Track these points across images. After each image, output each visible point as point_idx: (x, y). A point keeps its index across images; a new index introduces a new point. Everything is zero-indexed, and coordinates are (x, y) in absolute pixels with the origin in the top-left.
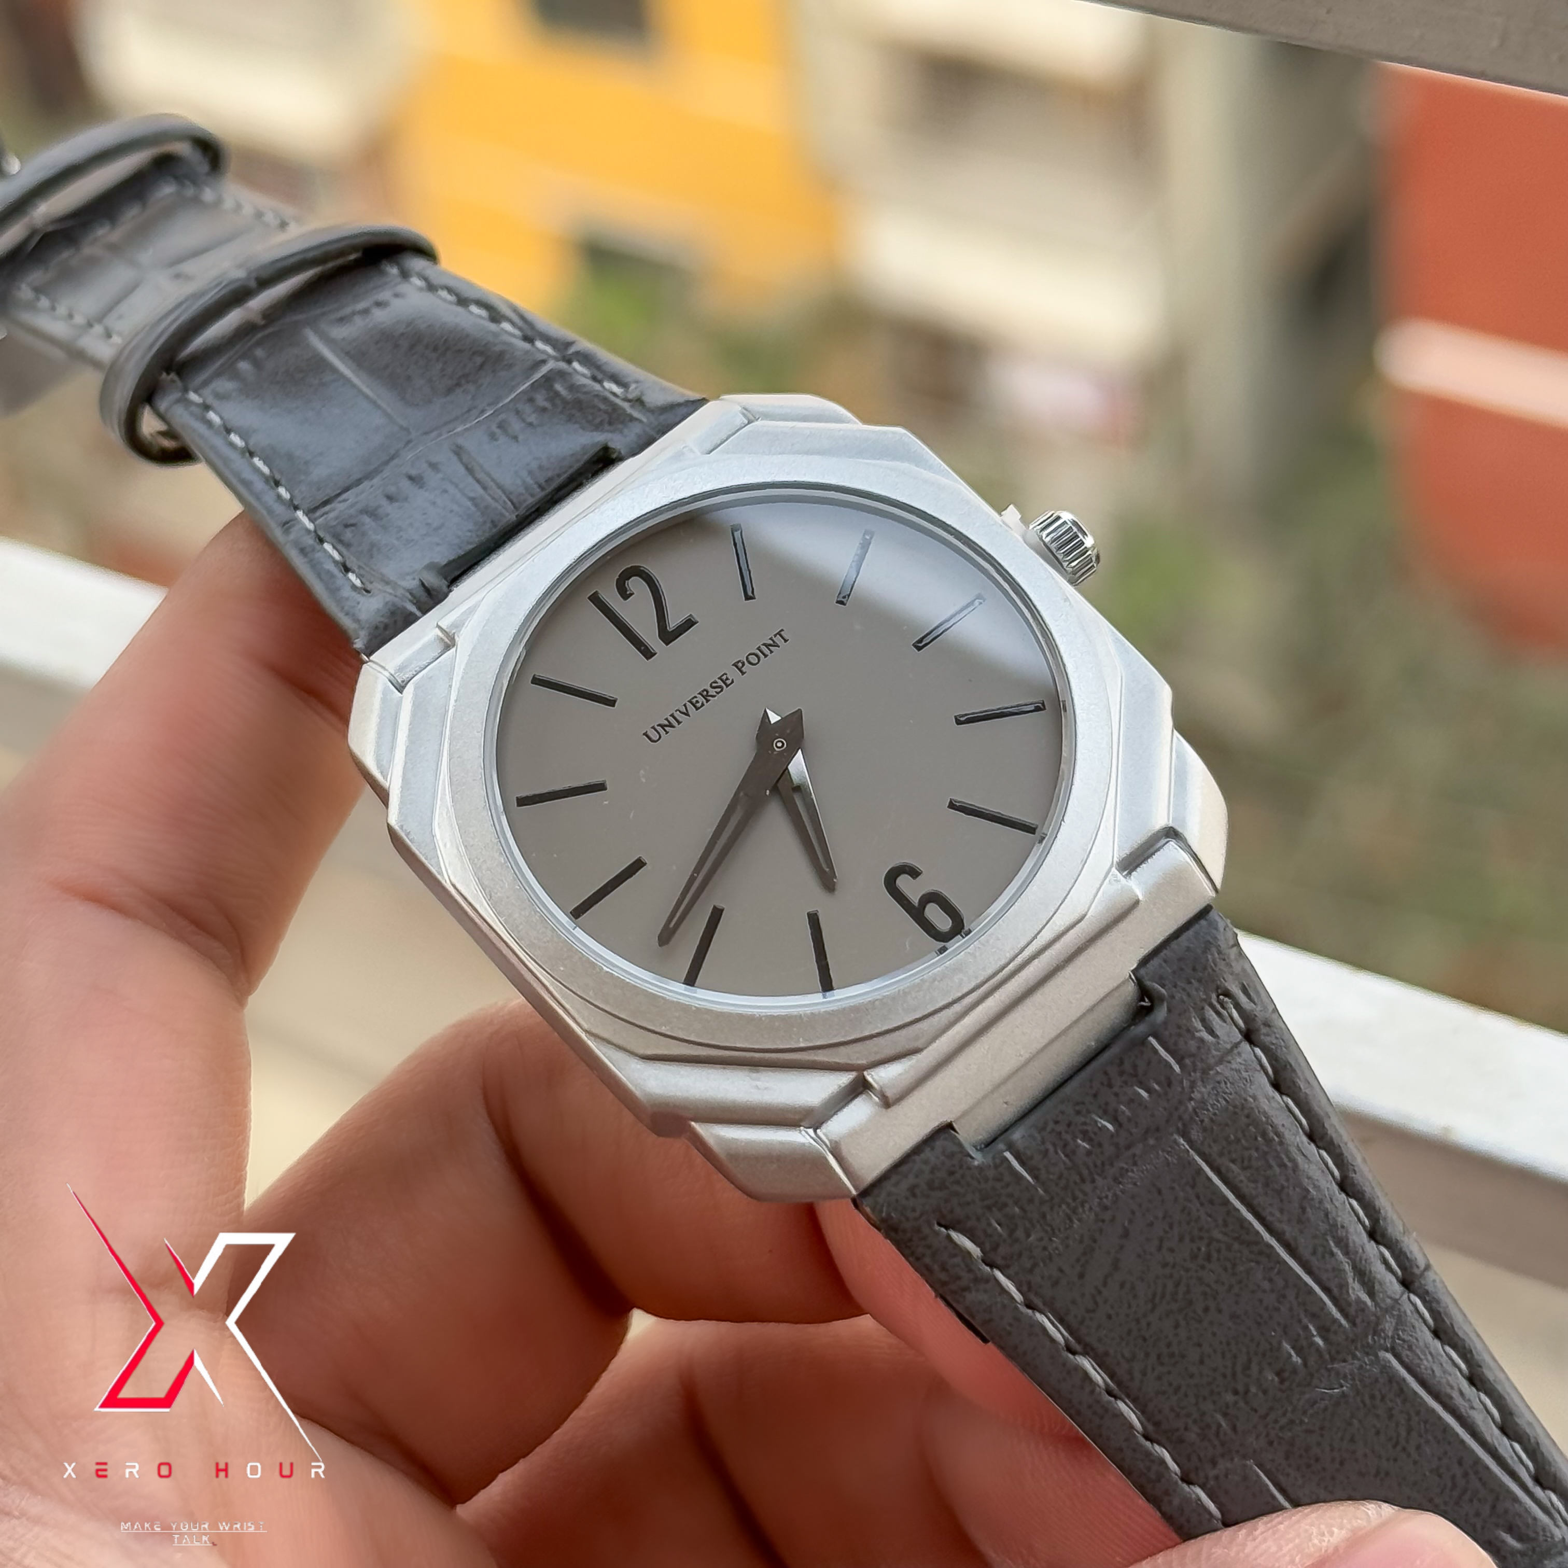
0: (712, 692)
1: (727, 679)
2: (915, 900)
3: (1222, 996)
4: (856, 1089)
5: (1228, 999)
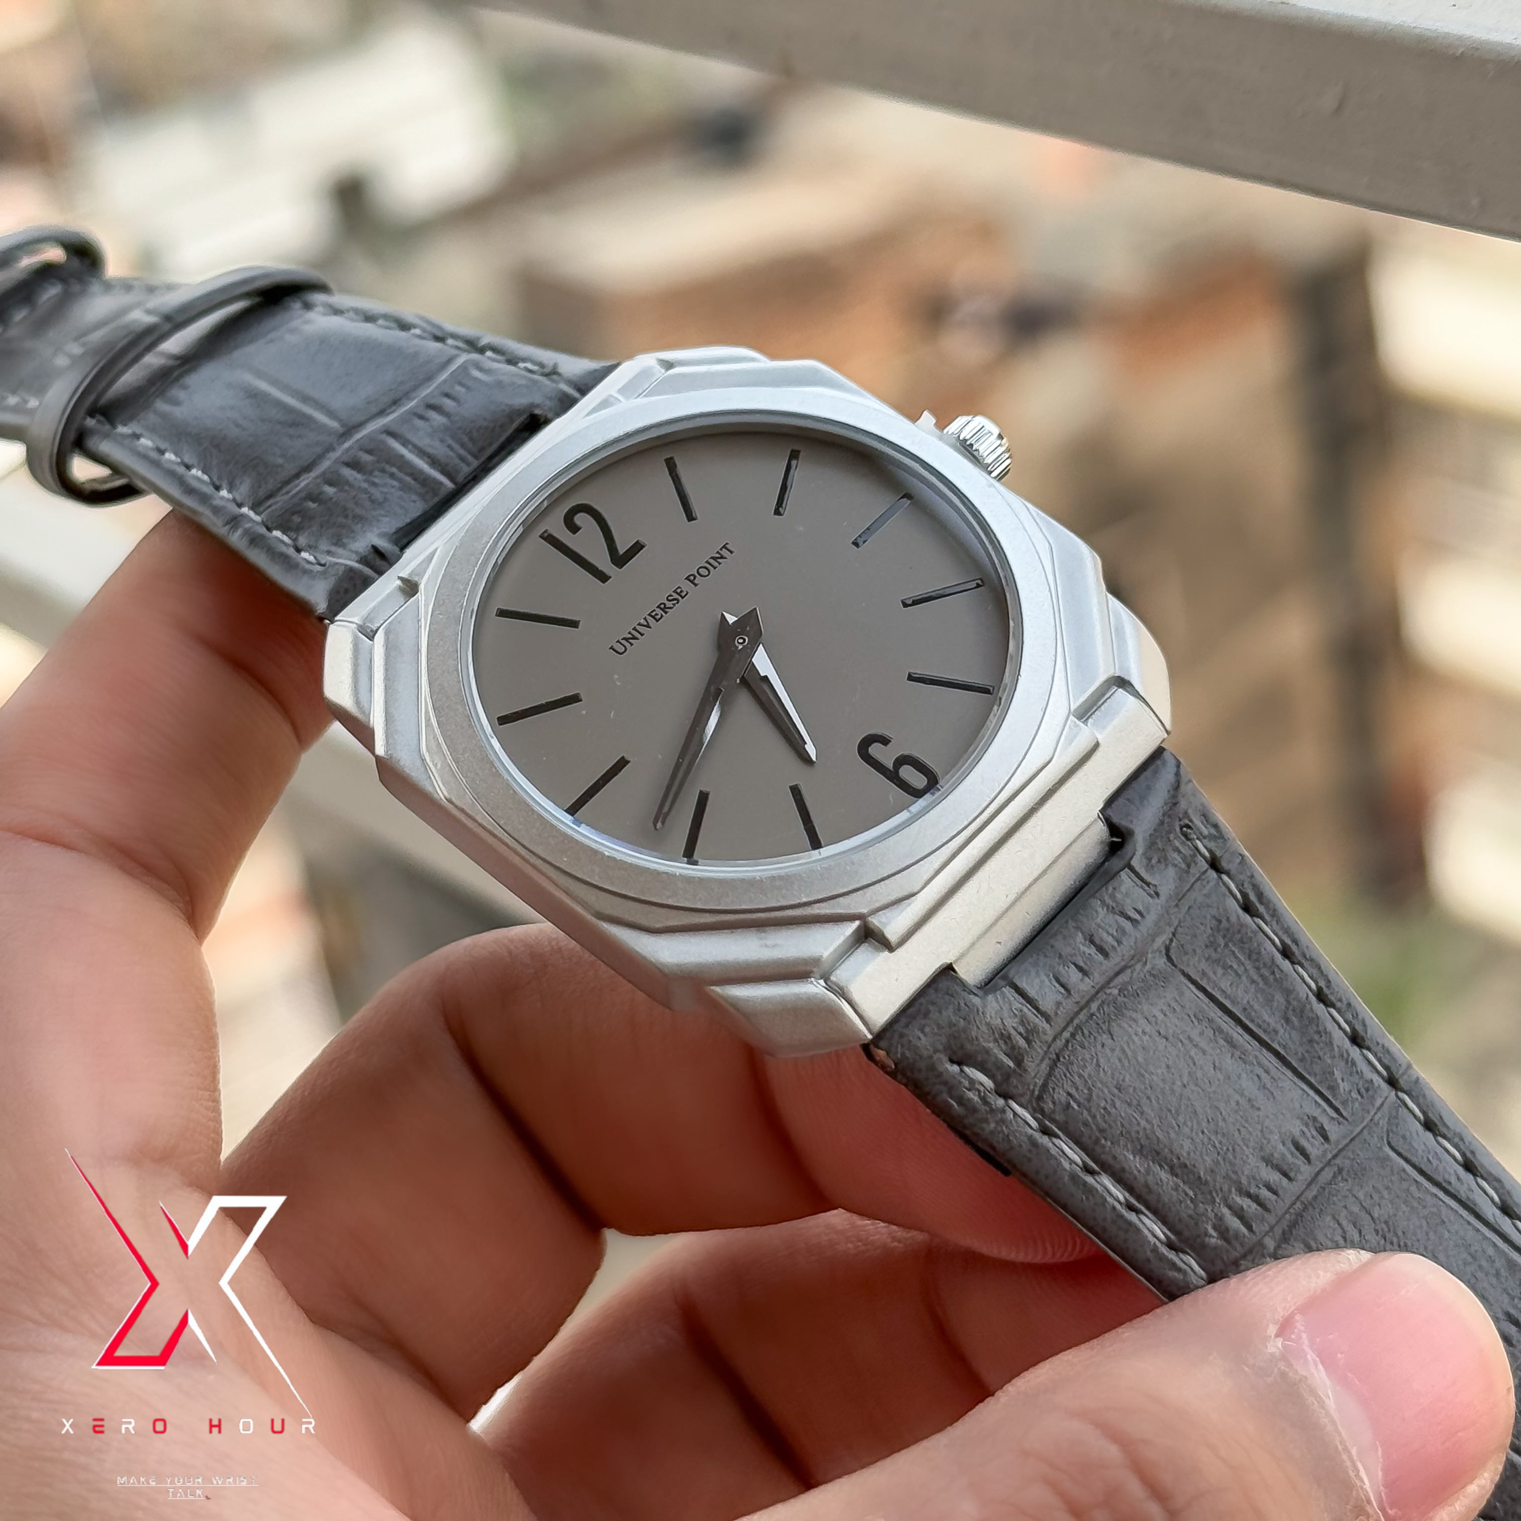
0: (669, 604)
1: (682, 591)
2: (889, 764)
3: (1185, 829)
4: (858, 940)
5: (1193, 831)
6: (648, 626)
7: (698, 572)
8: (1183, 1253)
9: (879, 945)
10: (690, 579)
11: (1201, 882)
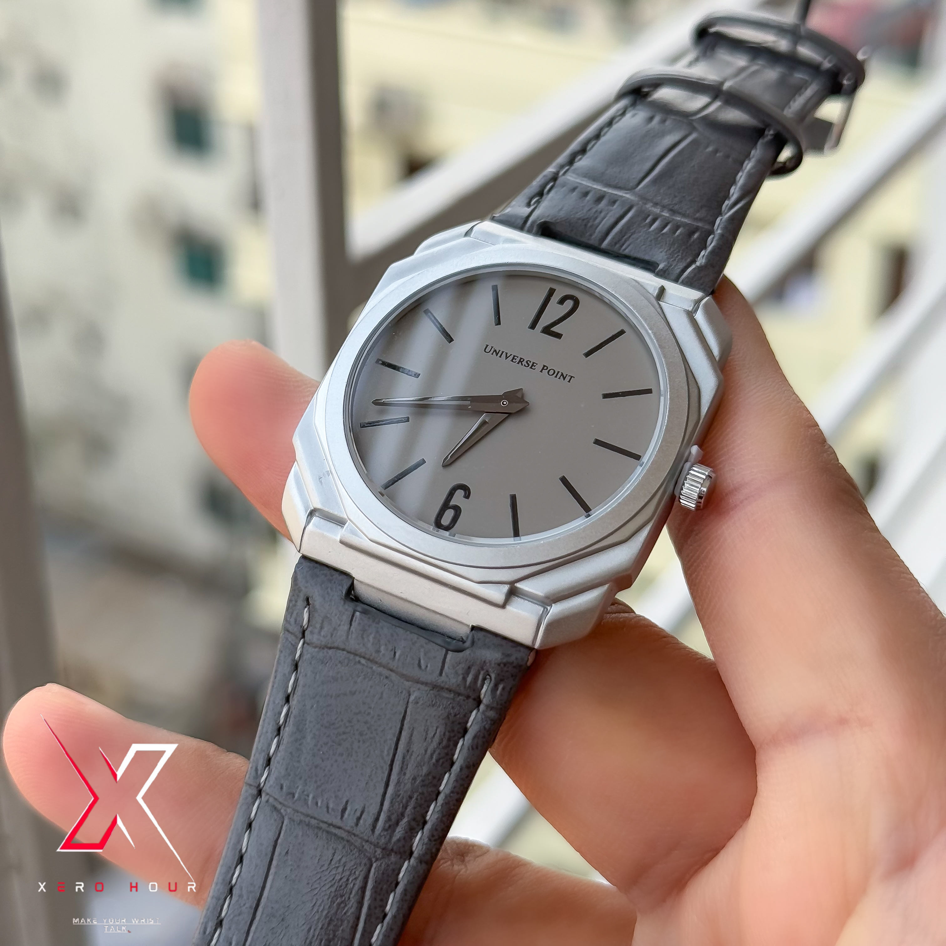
0: (524, 363)
2: (453, 502)
3: (488, 677)
4: (340, 522)
5: (489, 682)
6: (507, 358)
7: (550, 370)
8: (267, 768)
9: (339, 533)
10: (544, 367)
11: (465, 699)
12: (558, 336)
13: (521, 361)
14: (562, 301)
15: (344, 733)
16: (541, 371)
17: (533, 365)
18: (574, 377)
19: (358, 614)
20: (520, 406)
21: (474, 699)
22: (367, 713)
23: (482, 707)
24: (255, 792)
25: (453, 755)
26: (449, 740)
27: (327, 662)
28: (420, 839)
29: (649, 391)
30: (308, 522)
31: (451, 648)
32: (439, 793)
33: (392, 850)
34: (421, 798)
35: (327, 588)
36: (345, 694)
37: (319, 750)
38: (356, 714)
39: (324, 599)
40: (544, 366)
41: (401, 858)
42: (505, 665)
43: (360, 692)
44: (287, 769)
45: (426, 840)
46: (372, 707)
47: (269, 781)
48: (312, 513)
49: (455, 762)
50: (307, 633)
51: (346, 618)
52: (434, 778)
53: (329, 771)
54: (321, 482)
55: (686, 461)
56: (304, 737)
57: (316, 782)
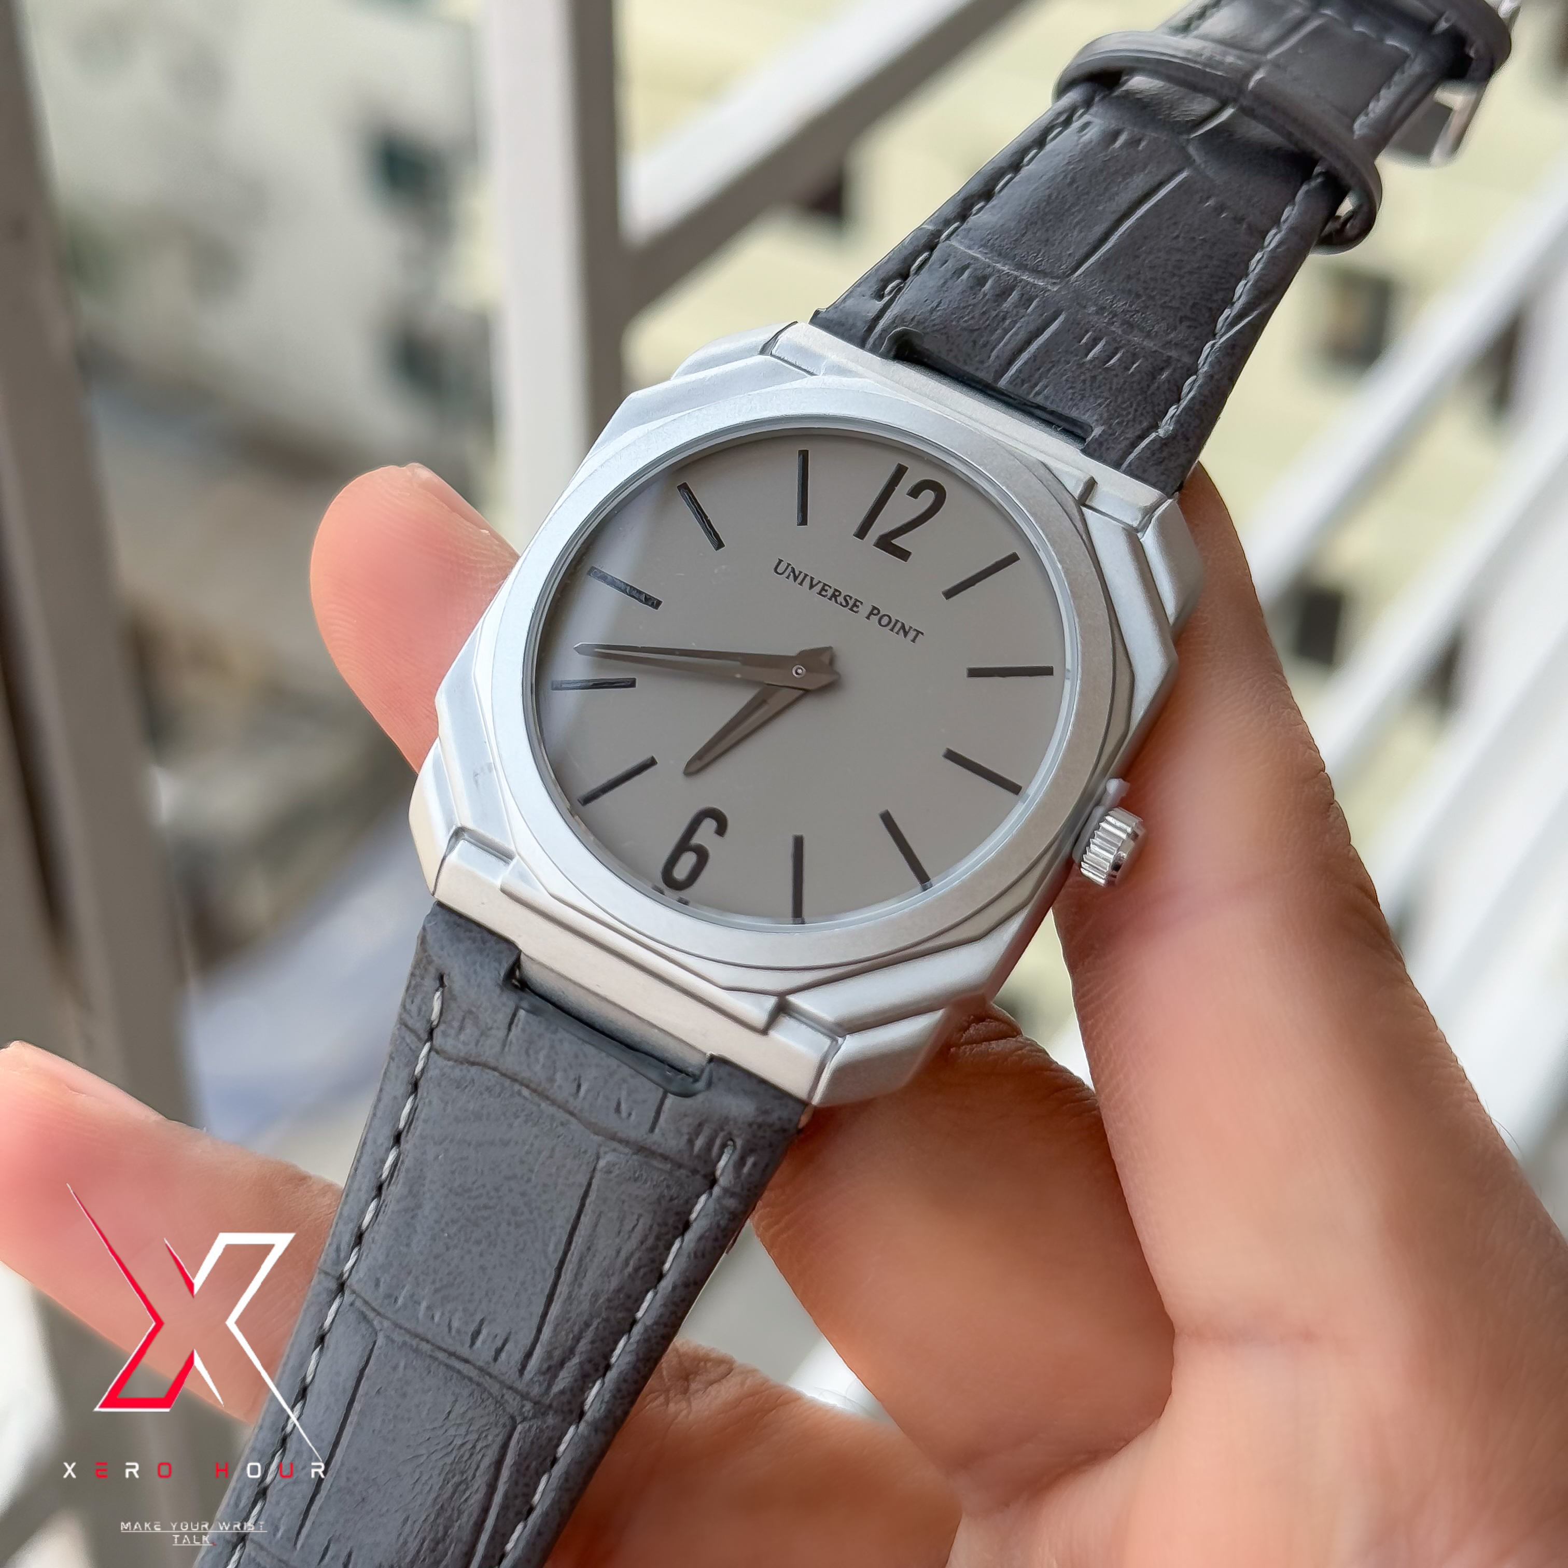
0: (840, 599)
1: (858, 607)
2: (696, 840)
3: (730, 1143)
4: (504, 856)
5: (731, 1151)
6: (812, 586)
7: (884, 615)
8: (356, 1250)
9: (502, 875)
10: (874, 611)
11: (690, 1174)
12: (904, 555)
13: (834, 596)
14: (915, 492)
15: (486, 1207)
16: (868, 618)
17: (855, 605)
18: (922, 634)
19: (522, 1013)
20: (825, 679)
21: (705, 1176)
22: (525, 1178)
23: (716, 1190)
24: (333, 1285)
25: (663, 1263)
26: (658, 1238)
27: (467, 1086)
28: (598, 1393)
29: (1048, 671)
30: (450, 848)
31: (673, 1088)
32: (634, 1322)
33: (550, 1406)
34: (604, 1328)
35: (474, 963)
36: (492, 1143)
37: (443, 1230)
38: (508, 1178)
39: (469, 981)
40: (874, 608)
41: (564, 1420)
42: (760, 1126)
43: (517, 1143)
44: (388, 1256)
45: (607, 1397)
46: (536, 1170)
47: (357, 1272)
48: (458, 833)
49: (666, 1274)
50: (437, 1033)
51: (502, 1018)
52: (629, 1297)
53: (457, 1267)
54: (476, 782)
55: (1098, 804)
56: (419, 1206)
57: (434, 1282)
